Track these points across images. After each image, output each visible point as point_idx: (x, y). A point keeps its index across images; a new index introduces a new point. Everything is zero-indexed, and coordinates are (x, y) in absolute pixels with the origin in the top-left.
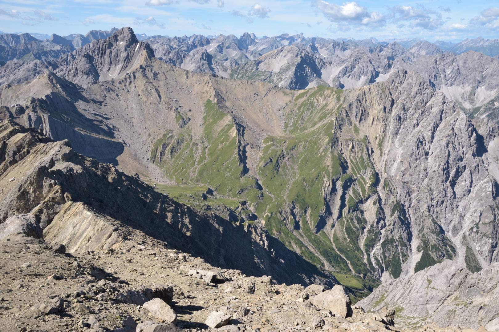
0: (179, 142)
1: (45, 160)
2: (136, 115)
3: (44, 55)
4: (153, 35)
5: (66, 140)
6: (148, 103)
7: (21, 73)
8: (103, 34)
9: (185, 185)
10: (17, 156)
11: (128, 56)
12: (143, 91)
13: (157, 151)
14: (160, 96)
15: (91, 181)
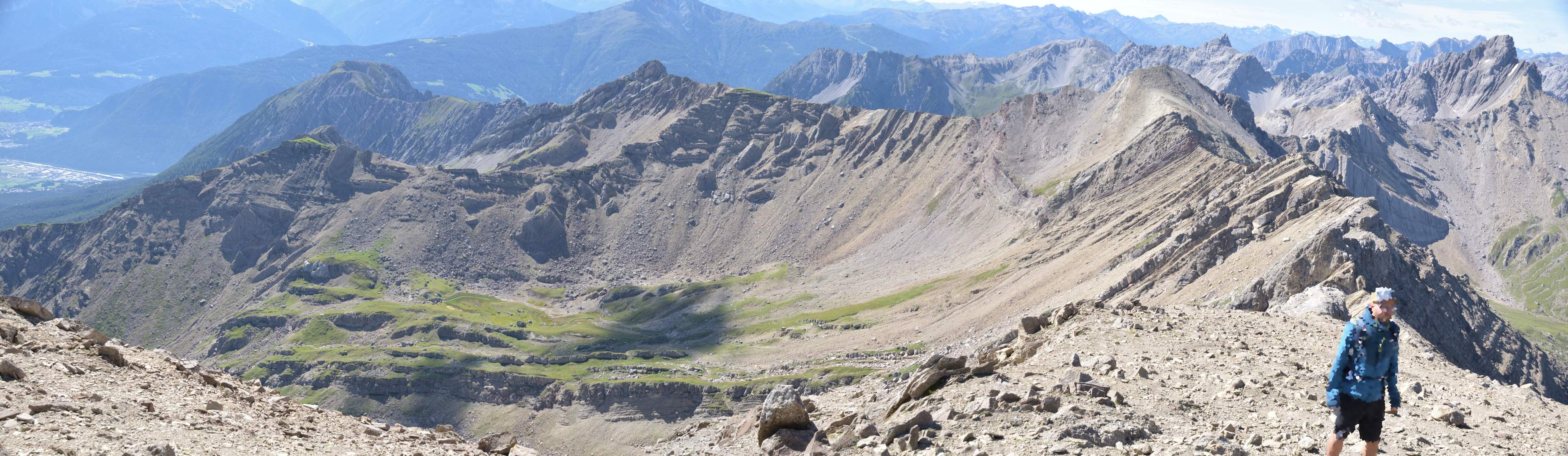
0: (1548, 240)
1: (1339, 220)
2: (1482, 182)
3: (1362, 70)
4: (1546, 52)
5: (1373, 198)
6: (1508, 165)
7: (1325, 93)
8: (1458, 45)
9: (1542, 316)
10: (1301, 208)
11: (1492, 84)
12: (1503, 143)
13: (1503, 247)
14: (1532, 157)
15: (1393, 268)
